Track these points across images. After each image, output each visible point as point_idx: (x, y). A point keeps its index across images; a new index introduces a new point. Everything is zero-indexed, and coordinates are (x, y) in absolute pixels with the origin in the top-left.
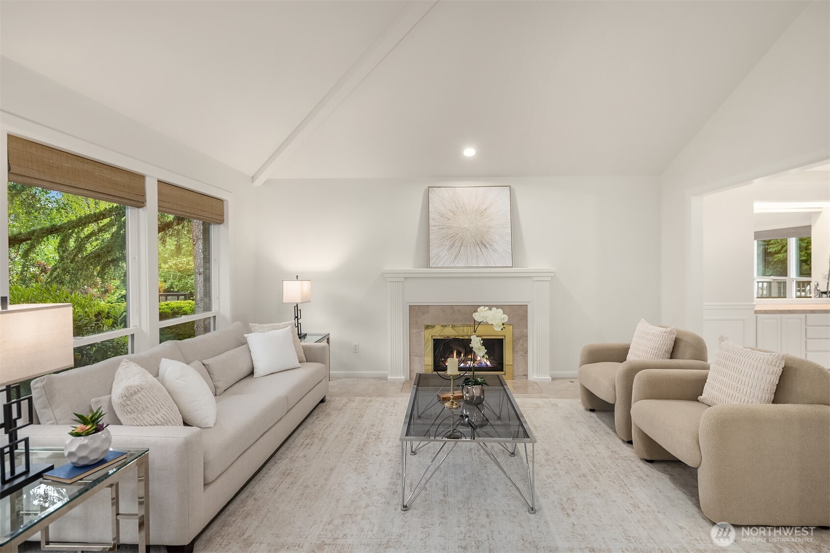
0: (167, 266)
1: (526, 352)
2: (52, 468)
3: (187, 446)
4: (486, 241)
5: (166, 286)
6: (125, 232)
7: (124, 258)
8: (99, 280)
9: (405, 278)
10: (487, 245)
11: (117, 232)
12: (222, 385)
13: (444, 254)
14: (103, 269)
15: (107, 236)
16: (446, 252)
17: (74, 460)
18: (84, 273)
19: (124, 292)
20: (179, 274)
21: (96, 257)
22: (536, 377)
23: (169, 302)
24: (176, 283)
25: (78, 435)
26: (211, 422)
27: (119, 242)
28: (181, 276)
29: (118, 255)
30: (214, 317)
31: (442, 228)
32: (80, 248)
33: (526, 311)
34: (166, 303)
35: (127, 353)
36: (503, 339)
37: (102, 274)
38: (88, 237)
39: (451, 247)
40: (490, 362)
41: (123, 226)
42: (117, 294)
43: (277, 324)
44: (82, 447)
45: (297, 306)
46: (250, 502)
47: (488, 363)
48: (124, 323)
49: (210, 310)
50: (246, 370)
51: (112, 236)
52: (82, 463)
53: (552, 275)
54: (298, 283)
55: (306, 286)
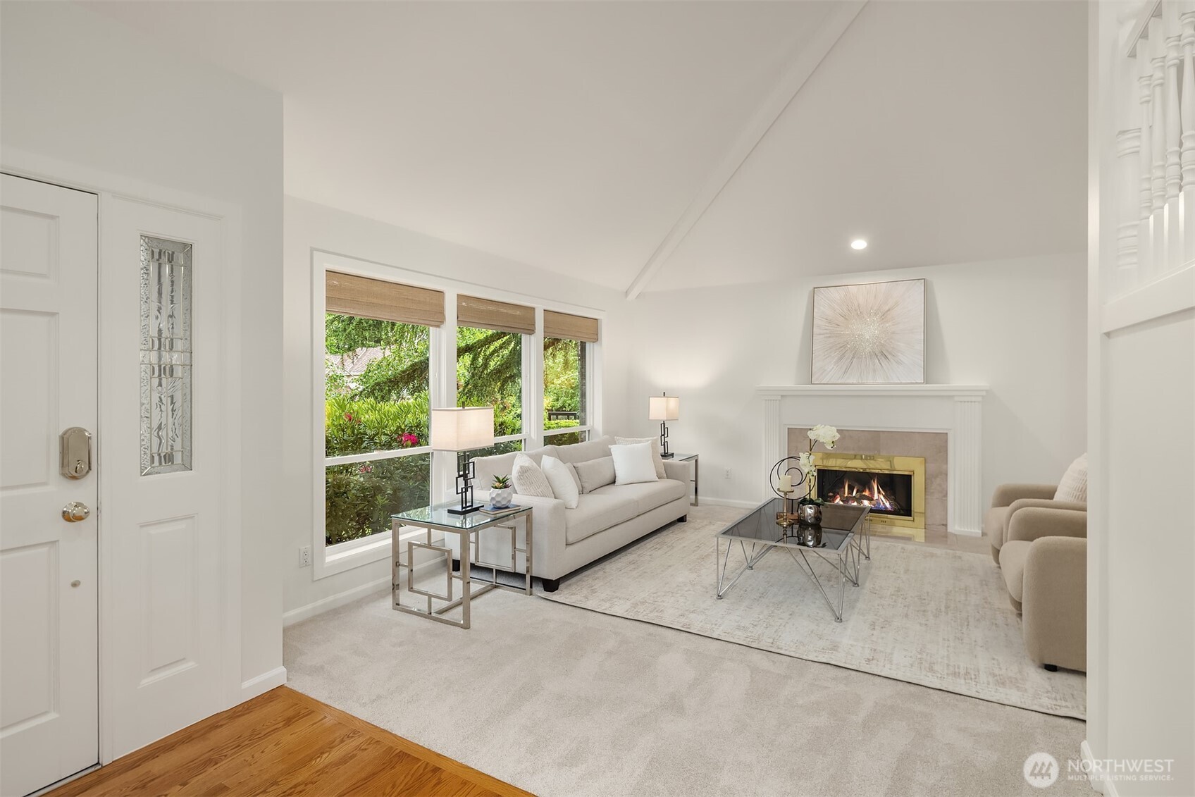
0: (559, 382)
1: (946, 495)
2: (483, 506)
3: (556, 510)
4: (888, 351)
5: (559, 404)
6: (521, 348)
7: (519, 375)
8: (499, 396)
9: (782, 396)
10: (889, 357)
11: (514, 348)
12: (588, 487)
13: (831, 368)
14: (503, 385)
15: (506, 352)
16: (832, 366)
17: (494, 502)
18: (488, 389)
19: (518, 412)
20: (571, 391)
21: (497, 373)
22: (959, 529)
23: (559, 421)
24: (569, 402)
25: (496, 488)
26: (574, 505)
27: (516, 358)
28: (573, 393)
29: (514, 371)
30: (589, 431)
31: (830, 337)
32: (486, 365)
33: (946, 441)
34: (556, 422)
35: (521, 450)
36: (911, 476)
37: (501, 389)
38: (492, 354)
39: (841, 359)
40: (890, 503)
41: (519, 343)
42: (513, 413)
43: (639, 439)
44: (498, 495)
45: (664, 424)
46: (601, 573)
47: (888, 505)
48: (519, 431)
49: (585, 425)
50: (608, 478)
51: (511, 352)
52: (498, 505)
53: (984, 393)
54: (664, 399)
55: (673, 403)
